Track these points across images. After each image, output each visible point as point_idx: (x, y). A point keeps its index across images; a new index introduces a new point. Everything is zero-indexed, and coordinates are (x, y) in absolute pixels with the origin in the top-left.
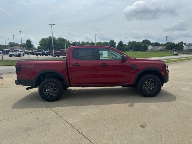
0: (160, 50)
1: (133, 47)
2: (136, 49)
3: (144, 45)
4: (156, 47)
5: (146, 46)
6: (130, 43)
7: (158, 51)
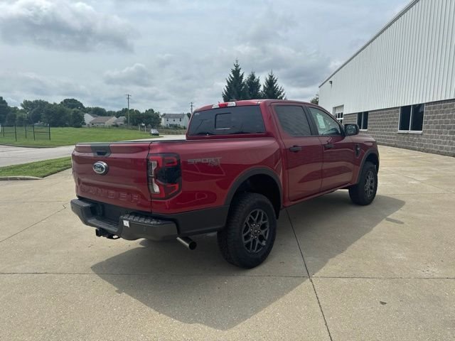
0: (114, 126)
1: (43, 115)
2: (52, 120)
3: (75, 111)
4: (101, 118)
5: (79, 116)
6: (27, 104)
7: (109, 128)
